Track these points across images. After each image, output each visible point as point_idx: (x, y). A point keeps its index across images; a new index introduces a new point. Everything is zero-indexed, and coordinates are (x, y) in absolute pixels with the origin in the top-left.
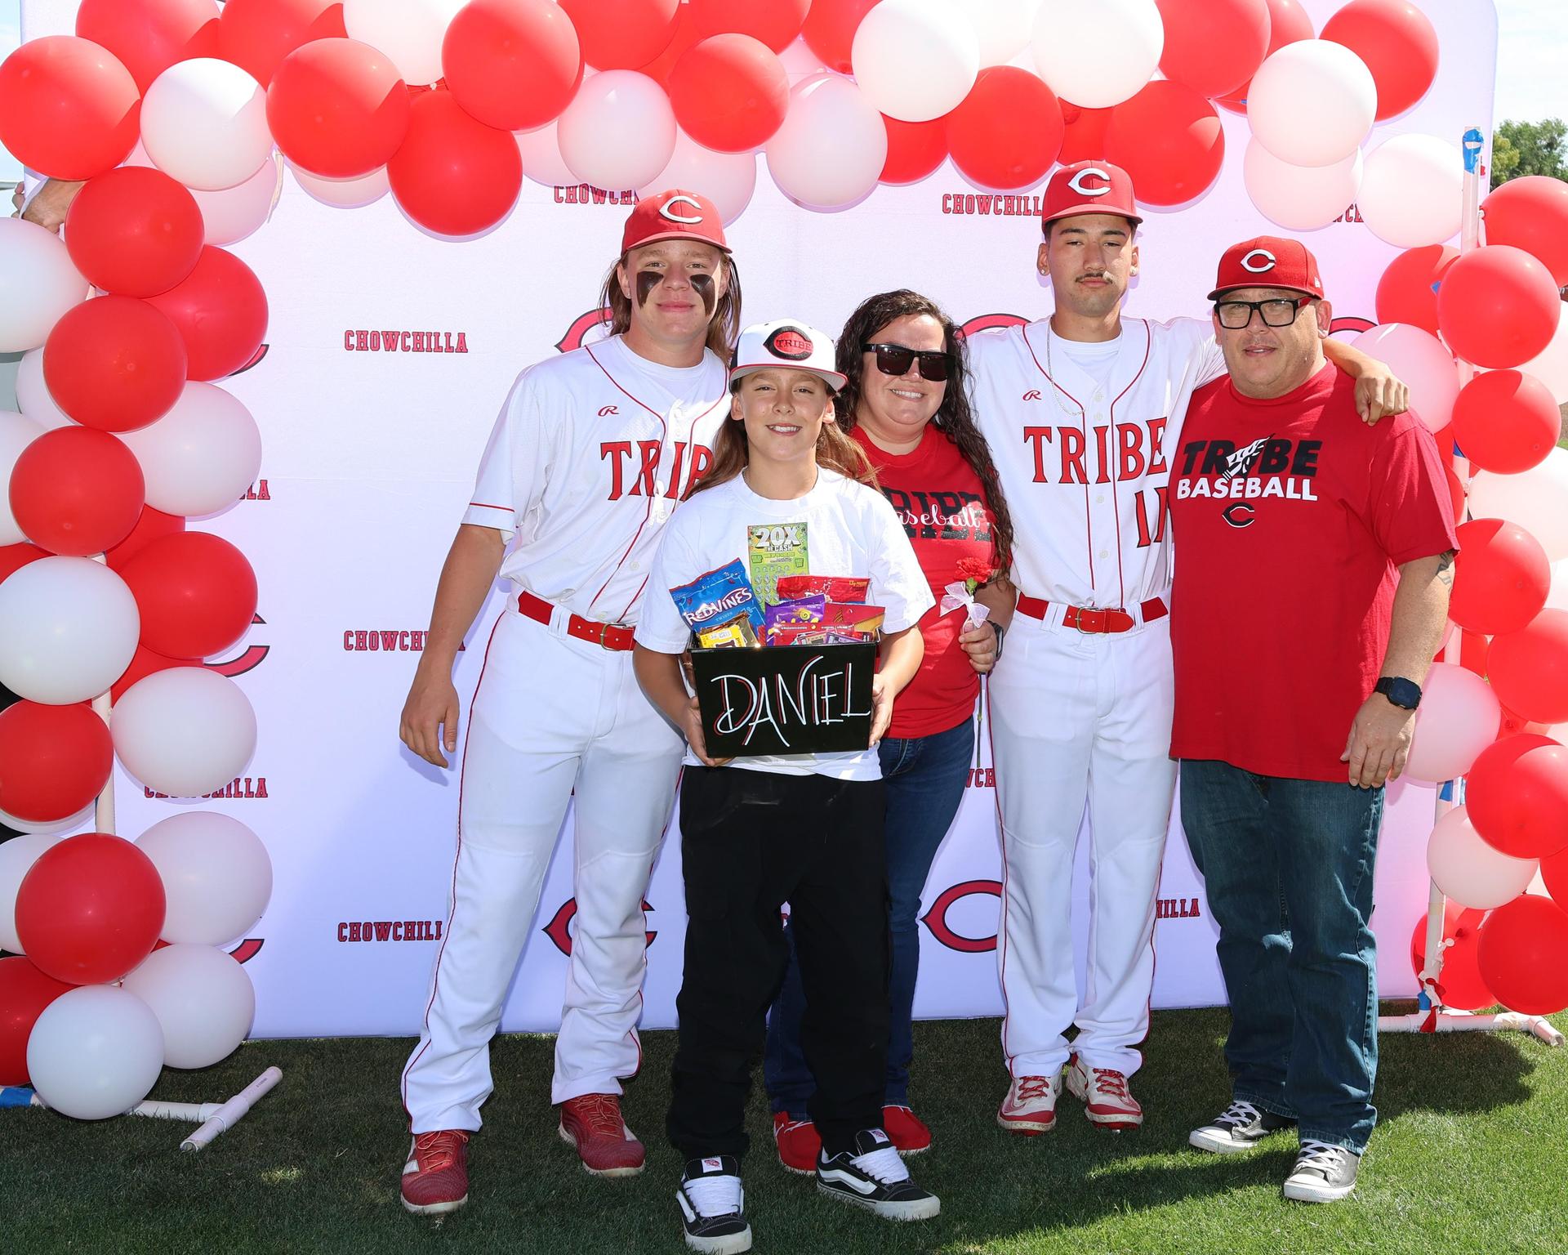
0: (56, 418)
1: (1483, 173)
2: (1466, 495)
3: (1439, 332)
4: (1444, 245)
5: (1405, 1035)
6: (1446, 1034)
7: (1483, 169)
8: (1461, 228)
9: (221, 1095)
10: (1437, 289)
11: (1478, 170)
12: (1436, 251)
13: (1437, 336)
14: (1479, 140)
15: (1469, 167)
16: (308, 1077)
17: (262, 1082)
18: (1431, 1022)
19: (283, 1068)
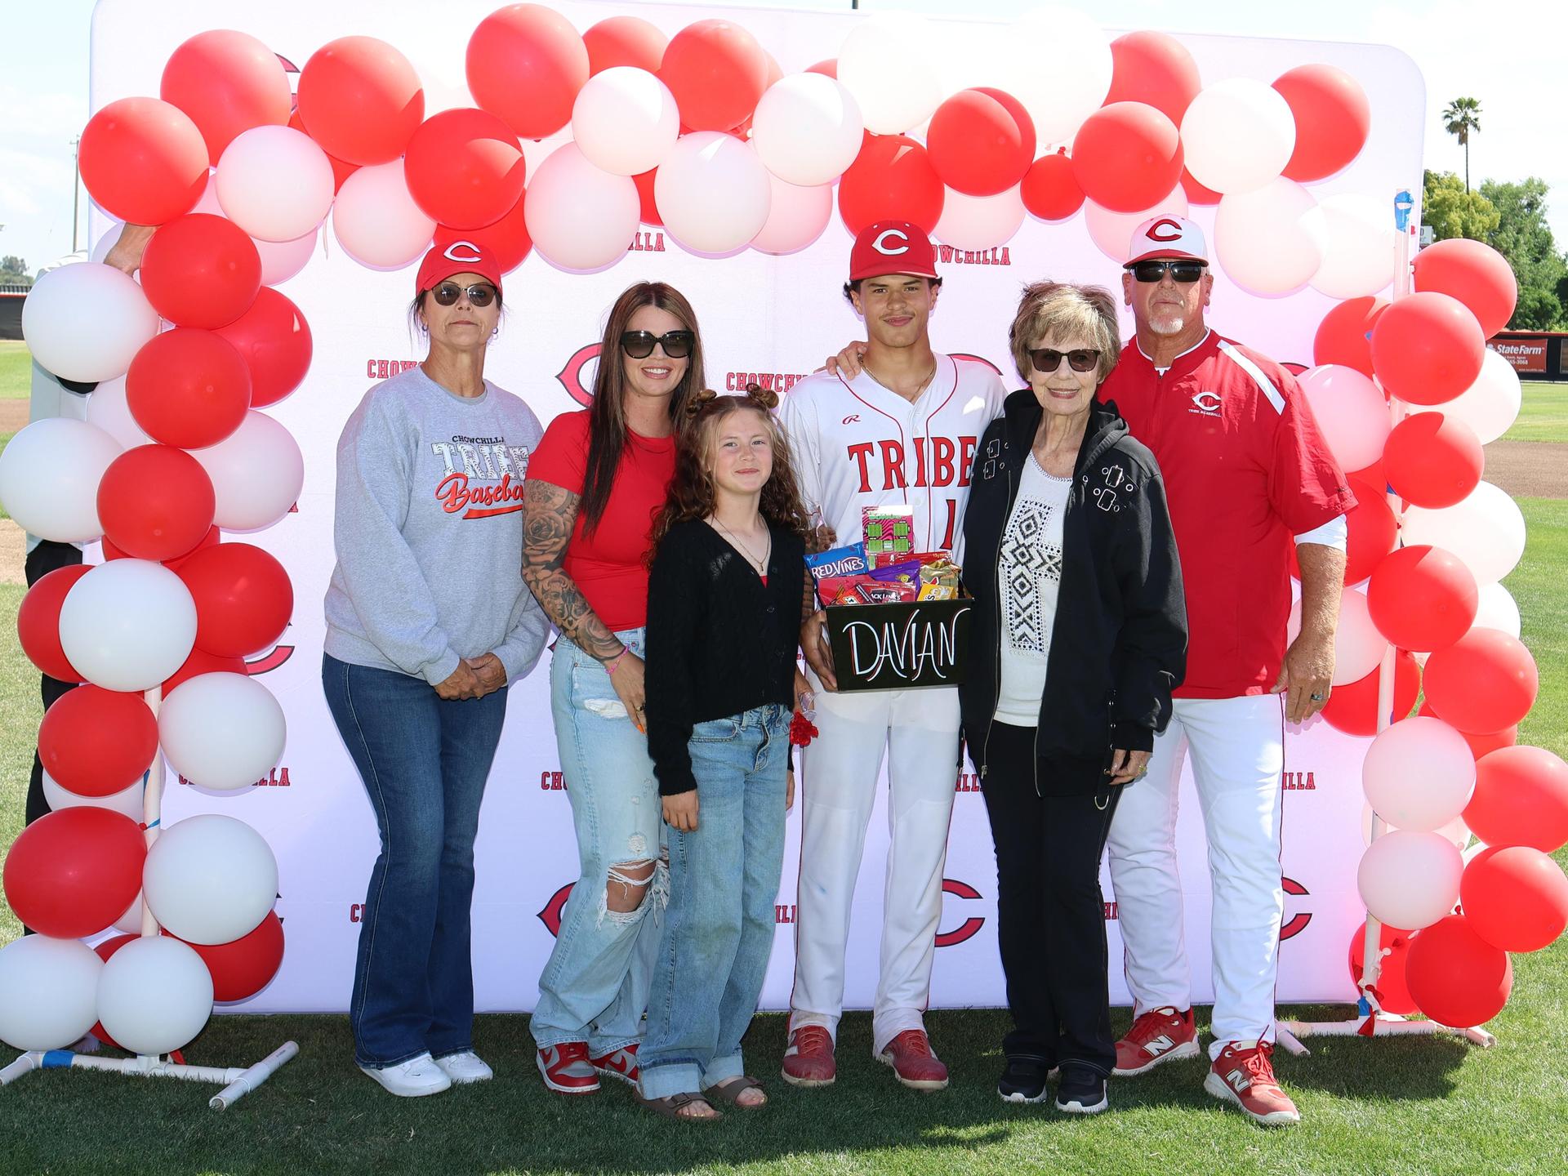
1: (1413, 232)
2: (1399, 527)
3: (1374, 376)
4: (1376, 296)
5: (1345, 1039)
6: (1381, 1039)
7: (1413, 228)
8: (1393, 280)
9: (245, 1061)
10: (1370, 337)
11: (1409, 230)
12: (1369, 301)
13: (1372, 379)
14: (1409, 201)
15: (1401, 226)
16: (323, 1048)
17: (281, 1053)
18: (1369, 1027)
19: (300, 1041)
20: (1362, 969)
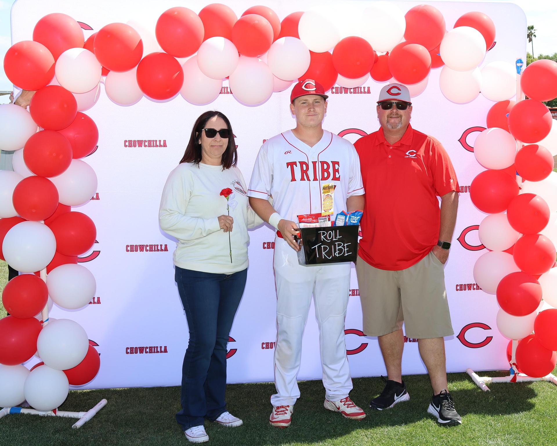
0: (28, 173)
2: (520, 188)
3: (509, 131)
4: (510, 100)
5: (506, 383)
6: (520, 383)
8: (516, 94)
9: (86, 409)
10: (508, 115)
12: (507, 102)
14: (522, 62)
15: (518, 73)
16: (116, 402)
17: (100, 404)
18: (514, 379)
19: (108, 399)
20: (511, 356)
